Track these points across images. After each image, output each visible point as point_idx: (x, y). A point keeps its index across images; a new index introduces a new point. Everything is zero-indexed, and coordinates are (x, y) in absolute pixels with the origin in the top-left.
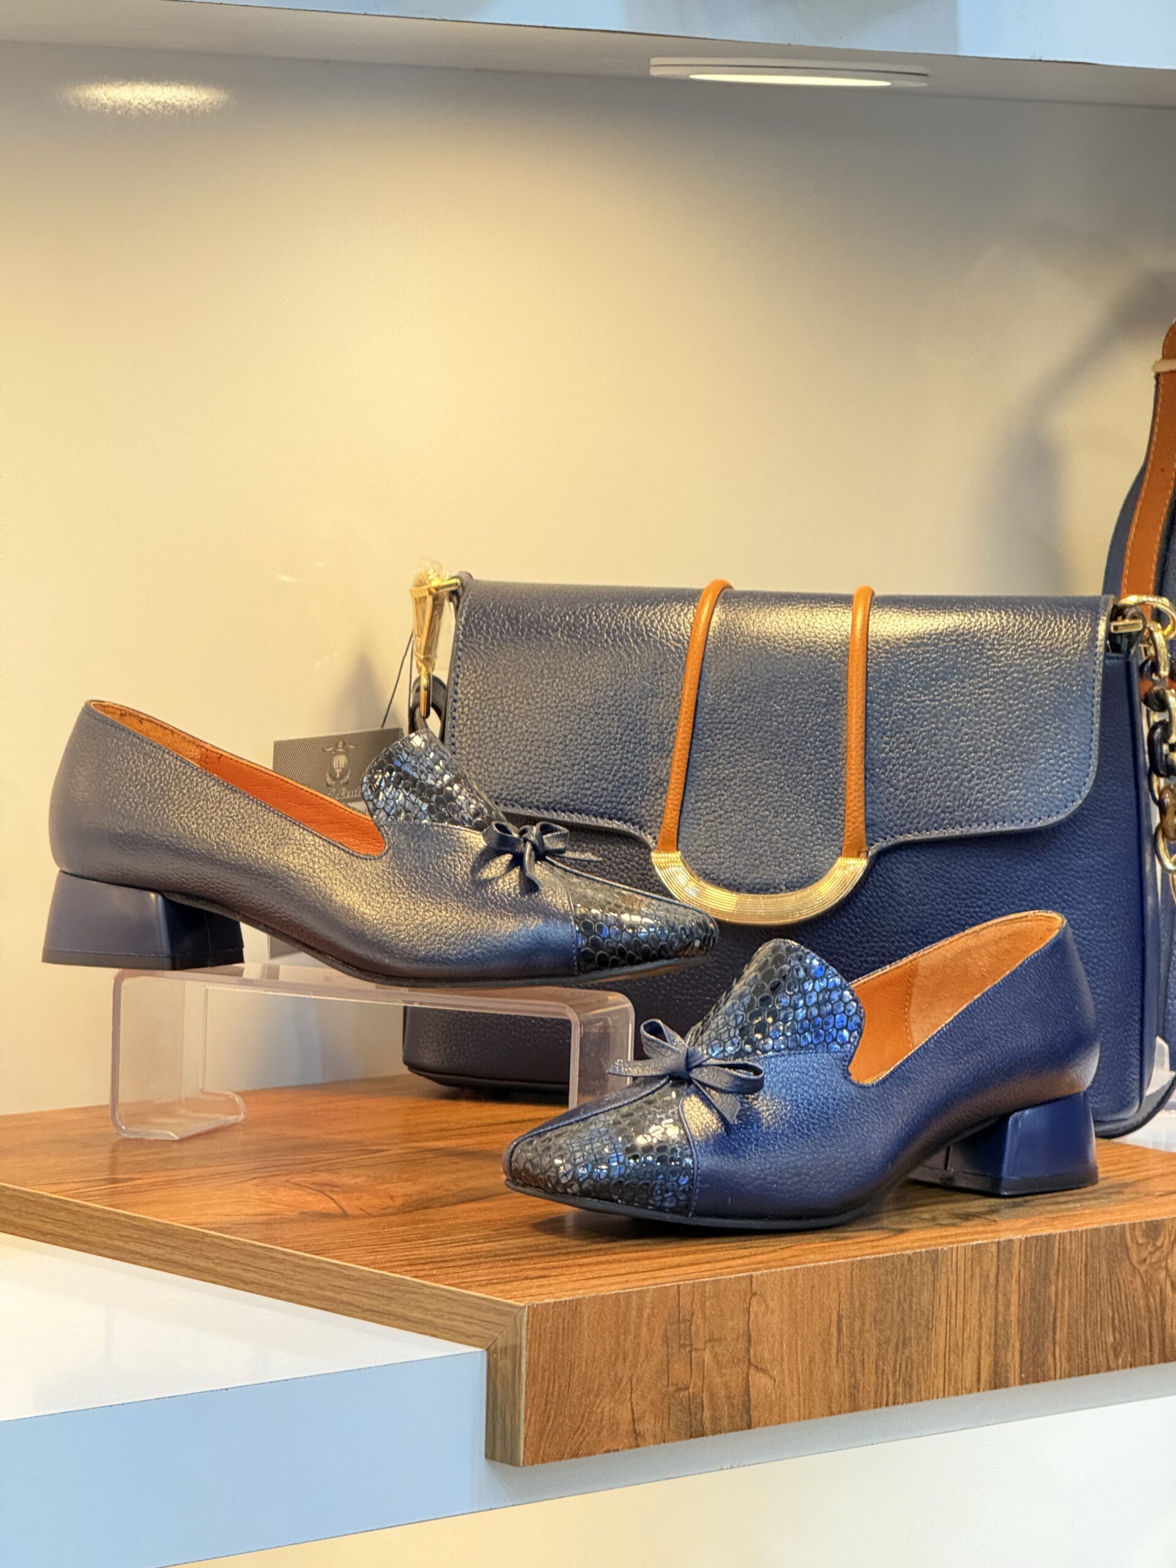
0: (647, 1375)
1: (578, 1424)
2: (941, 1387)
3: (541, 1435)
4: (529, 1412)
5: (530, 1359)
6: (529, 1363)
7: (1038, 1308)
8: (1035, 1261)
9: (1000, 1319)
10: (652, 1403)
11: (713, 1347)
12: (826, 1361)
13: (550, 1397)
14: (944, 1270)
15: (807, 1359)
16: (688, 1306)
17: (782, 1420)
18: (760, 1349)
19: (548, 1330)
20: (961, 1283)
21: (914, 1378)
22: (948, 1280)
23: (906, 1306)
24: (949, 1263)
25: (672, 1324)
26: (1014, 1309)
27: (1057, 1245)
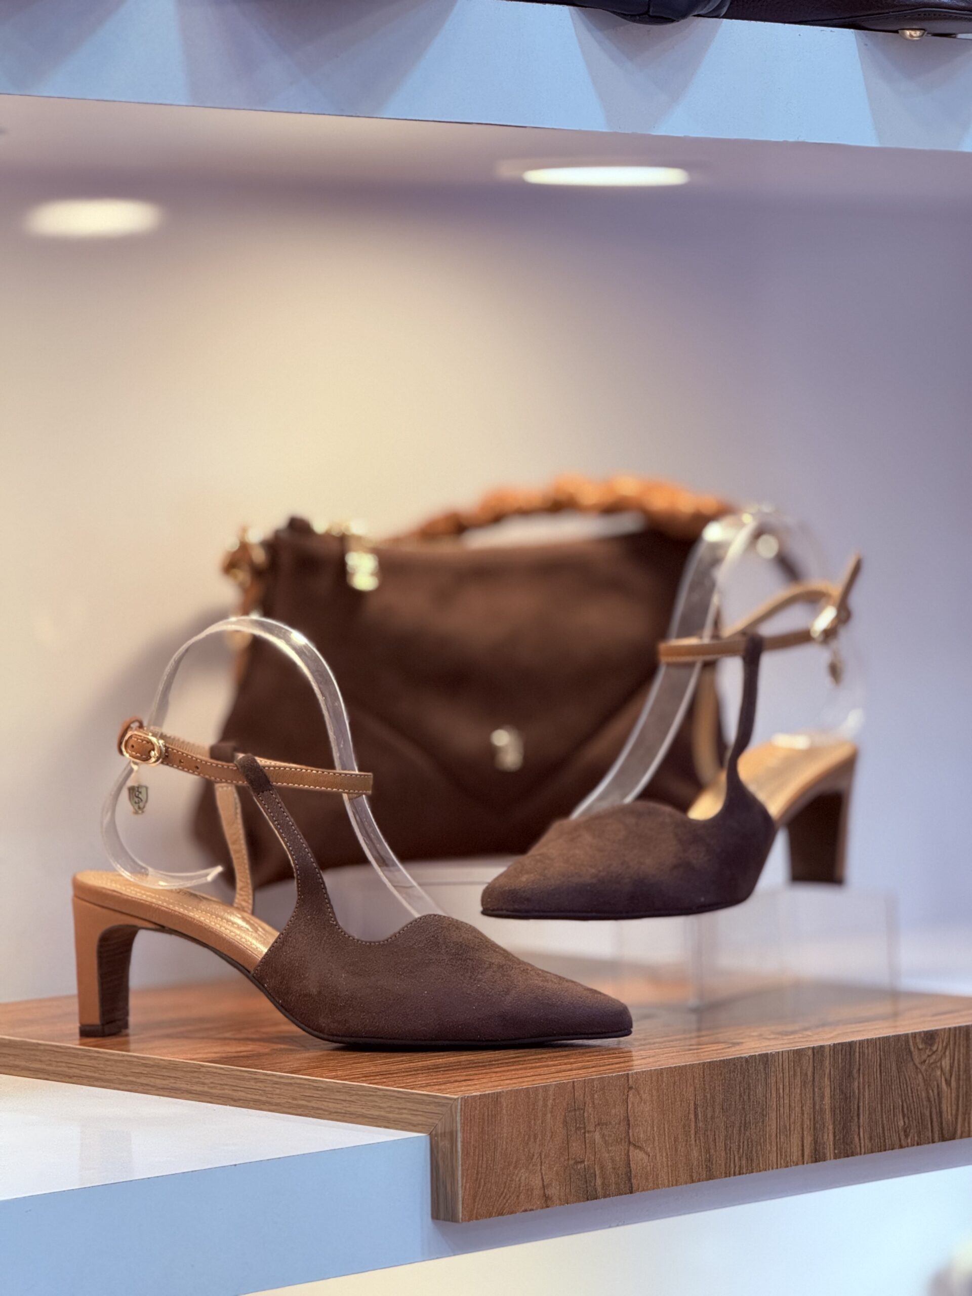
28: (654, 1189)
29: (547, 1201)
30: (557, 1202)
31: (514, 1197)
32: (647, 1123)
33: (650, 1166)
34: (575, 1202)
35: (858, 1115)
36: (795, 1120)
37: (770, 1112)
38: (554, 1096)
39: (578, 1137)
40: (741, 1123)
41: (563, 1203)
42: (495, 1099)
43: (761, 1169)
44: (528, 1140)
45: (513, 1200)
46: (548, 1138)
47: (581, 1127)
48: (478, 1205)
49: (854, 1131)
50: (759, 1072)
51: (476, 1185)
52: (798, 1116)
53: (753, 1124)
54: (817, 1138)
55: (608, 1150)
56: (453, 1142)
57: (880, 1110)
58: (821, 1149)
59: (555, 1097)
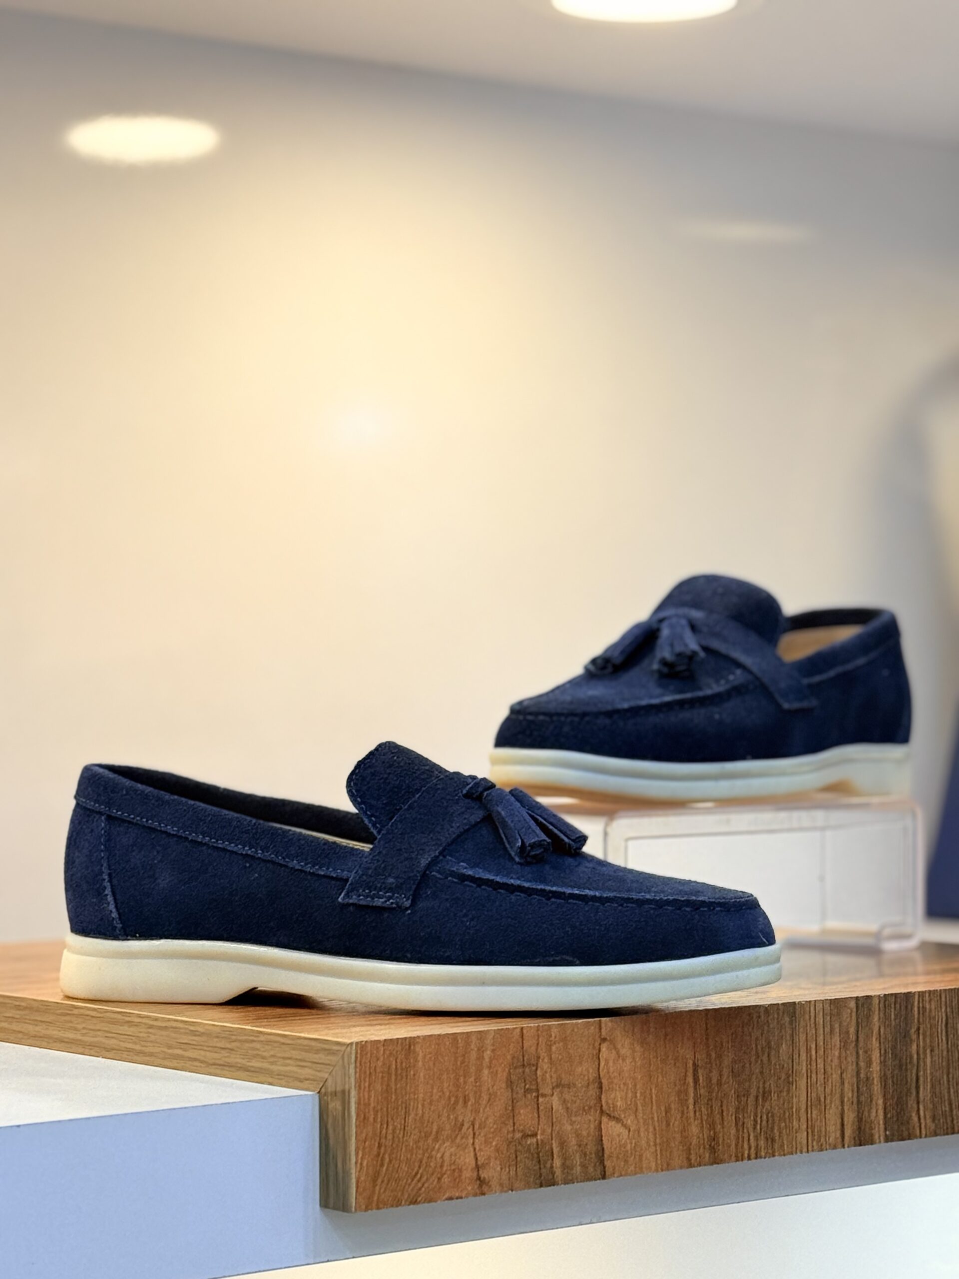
0: (490, 1120)
1: (416, 1169)
2: (805, 1142)
3: (374, 1181)
4: (360, 1155)
5: (359, 1099)
6: (358, 1103)
7: (900, 1066)
8: (895, 1019)
9: (862, 1075)
10: (497, 1150)
11: (562, 1093)
12: (683, 1113)
13: (383, 1141)
14: (802, 1022)
15: (663, 1109)
16: (533, 1048)
17: (639, 1170)
18: (612, 1096)
19: (378, 1070)
20: (821, 1039)
21: (776, 1131)
22: (807, 1034)
23: (765, 1058)
24: (807, 1017)
25: (515, 1068)
26: (876, 1067)
27: (916, 1003)
28: (635, 1174)
29: (482, 1186)
30: (498, 1187)
31: (434, 1181)
32: (626, 1087)
33: (631, 1143)
34: (524, 1189)
35: (917, 1088)
36: (832, 1091)
37: (797, 1079)
38: (493, 1045)
39: (528, 1103)
40: (758, 1091)
41: (505, 1189)
42: (407, 1047)
43: (786, 1152)
44: (454, 1104)
45: (432, 1184)
46: (484, 1102)
47: (532, 1089)
48: (380, 1189)
49: (912, 1107)
50: (784, 1026)
51: (377, 1161)
52: (836, 1086)
53: (774, 1093)
54: (862, 1115)
55: (571, 1120)
56: (345, 1104)
57: (946, 1082)
58: (867, 1130)
59: (494, 1048)
